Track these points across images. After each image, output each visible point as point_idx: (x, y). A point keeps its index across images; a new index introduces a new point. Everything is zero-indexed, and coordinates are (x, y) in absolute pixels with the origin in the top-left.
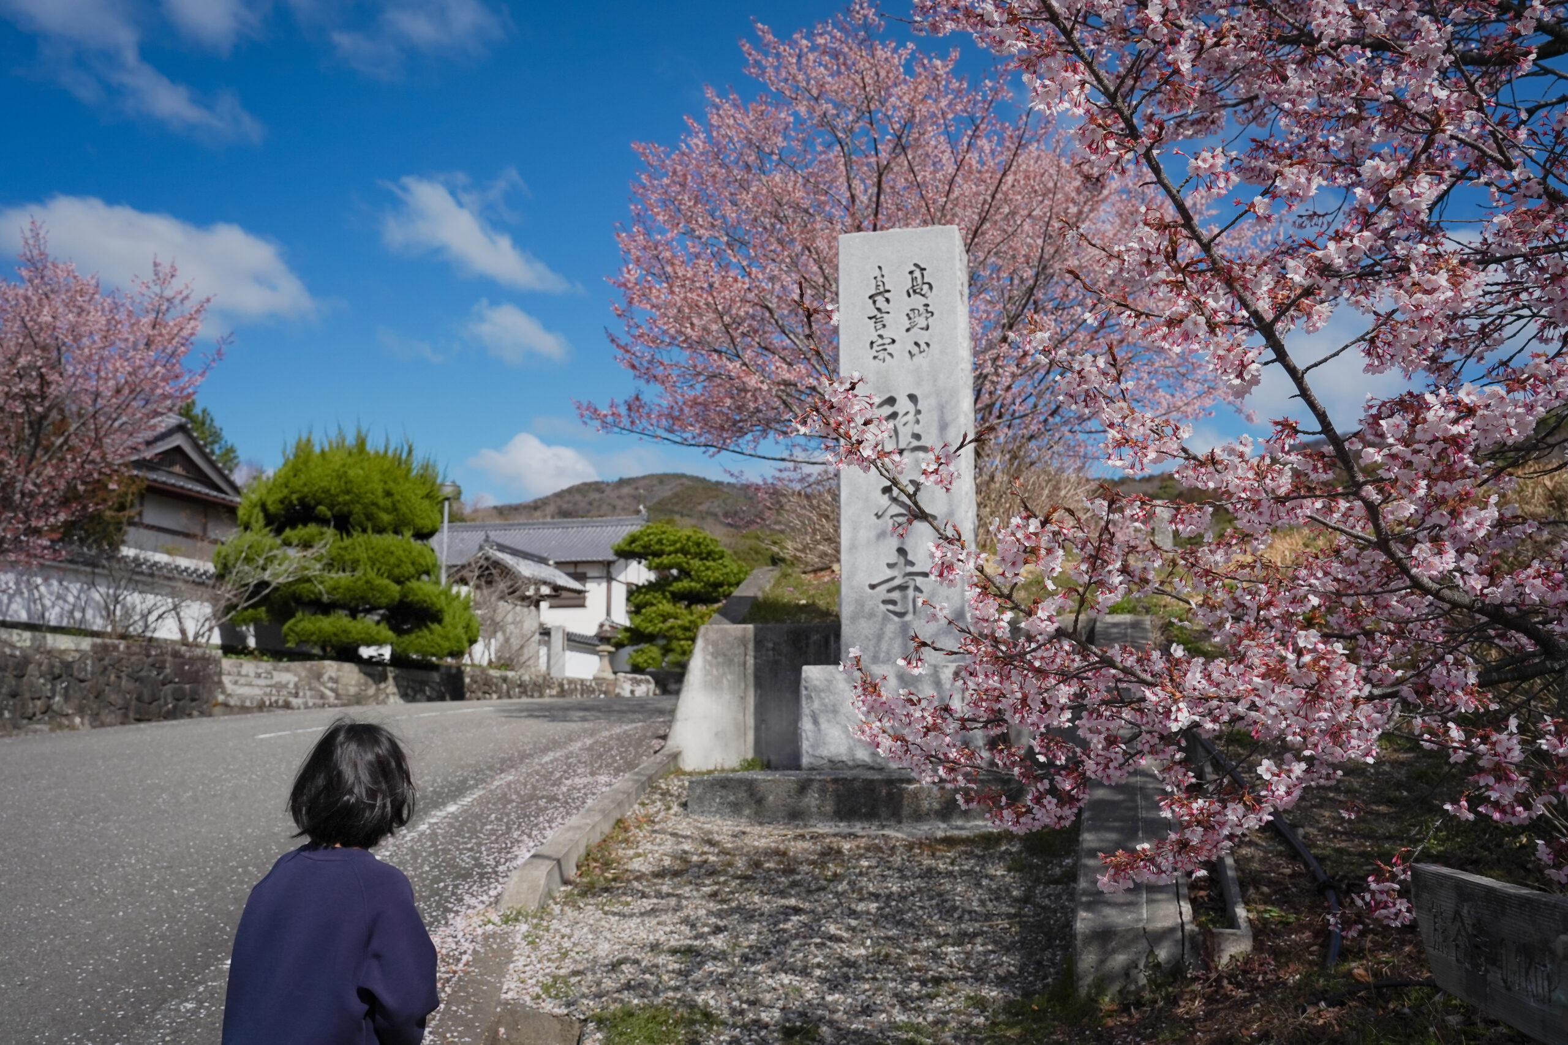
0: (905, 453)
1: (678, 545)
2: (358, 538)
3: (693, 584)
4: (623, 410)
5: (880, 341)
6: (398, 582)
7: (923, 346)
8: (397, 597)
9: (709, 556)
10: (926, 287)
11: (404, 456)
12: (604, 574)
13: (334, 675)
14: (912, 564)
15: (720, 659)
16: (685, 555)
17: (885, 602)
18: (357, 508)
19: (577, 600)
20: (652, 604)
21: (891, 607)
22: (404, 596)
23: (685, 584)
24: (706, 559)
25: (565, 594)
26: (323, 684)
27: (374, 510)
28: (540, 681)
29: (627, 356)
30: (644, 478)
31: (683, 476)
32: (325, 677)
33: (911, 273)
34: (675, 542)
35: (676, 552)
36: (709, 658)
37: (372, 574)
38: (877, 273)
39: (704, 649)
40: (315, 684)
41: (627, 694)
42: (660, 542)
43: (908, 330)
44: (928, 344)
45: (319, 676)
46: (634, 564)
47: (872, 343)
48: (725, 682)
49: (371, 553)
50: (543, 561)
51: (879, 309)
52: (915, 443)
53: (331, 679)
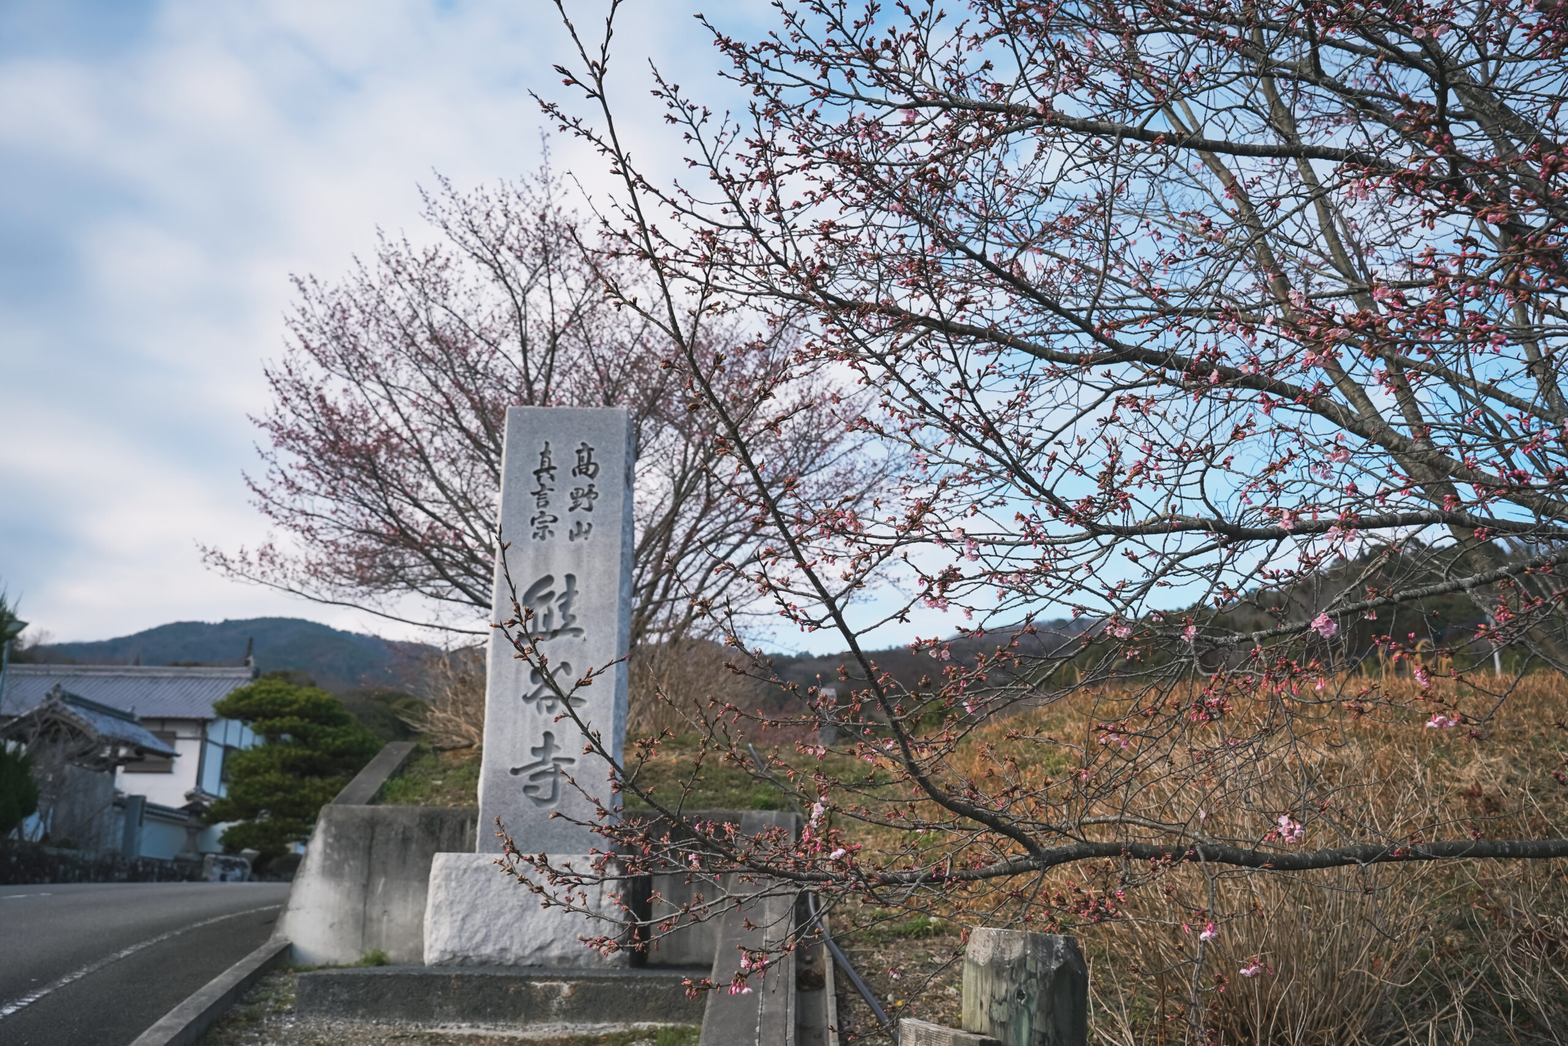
0: (559, 636)
1: (295, 707)
3: (309, 752)
4: (253, 557)
5: (542, 518)
7: (585, 527)
9: (331, 720)
10: (592, 468)
12: (199, 734)
14: (558, 749)
15: (344, 842)
16: (302, 718)
17: (527, 789)
19: (163, 763)
21: (533, 794)
23: (300, 752)
24: (327, 723)
25: (149, 757)
28: (109, 860)
29: (264, 501)
33: (579, 452)
34: (291, 703)
35: (292, 714)
36: (330, 840)
38: (543, 449)
39: (326, 831)
41: (217, 879)
42: (273, 701)
43: (571, 509)
44: (589, 526)
46: (236, 724)
47: (533, 519)
48: (347, 868)
50: (126, 717)
51: (543, 486)
52: (570, 625)
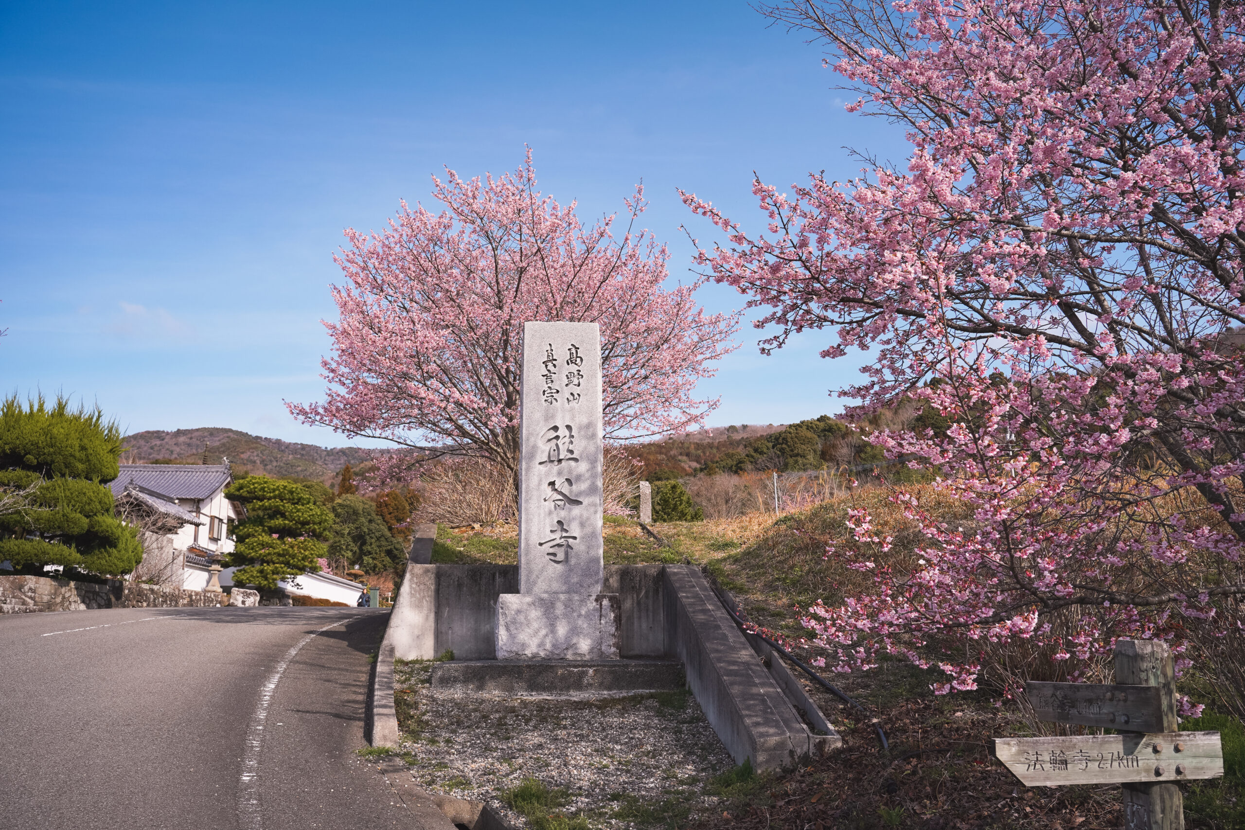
0: (563, 462)
1: (277, 492)
2: (57, 480)
3: (287, 522)
5: (549, 391)
6: (87, 516)
7: (576, 396)
8: (86, 527)
9: (299, 501)
10: (578, 360)
11: (94, 419)
12: (194, 509)
13: (32, 586)
14: (567, 531)
15: (422, 587)
16: (282, 501)
17: (548, 554)
18: (59, 459)
20: (254, 536)
21: (552, 558)
22: (91, 526)
23: (279, 522)
24: (297, 503)
26: (24, 593)
27: (72, 460)
28: (176, 592)
30: (197, 430)
31: (230, 430)
32: (26, 588)
33: (569, 349)
34: (274, 490)
35: (275, 497)
37: (68, 510)
38: (549, 348)
39: (411, 580)
40: (17, 593)
41: (240, 605)
42: (263, 489)
43: (567, 385)
44: (579, 395)
45: (20, 587)
47: (544, 391)
48: (425, 602)
49: (68, 494)
50: (170, 500)
51: (549, 371)
52: (570, 456)
53: (30, 589)
